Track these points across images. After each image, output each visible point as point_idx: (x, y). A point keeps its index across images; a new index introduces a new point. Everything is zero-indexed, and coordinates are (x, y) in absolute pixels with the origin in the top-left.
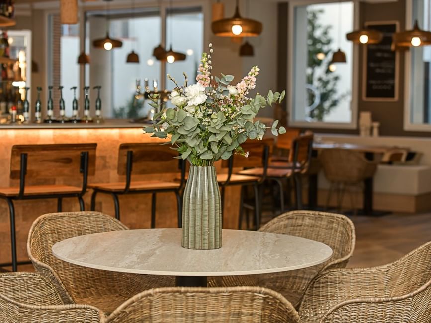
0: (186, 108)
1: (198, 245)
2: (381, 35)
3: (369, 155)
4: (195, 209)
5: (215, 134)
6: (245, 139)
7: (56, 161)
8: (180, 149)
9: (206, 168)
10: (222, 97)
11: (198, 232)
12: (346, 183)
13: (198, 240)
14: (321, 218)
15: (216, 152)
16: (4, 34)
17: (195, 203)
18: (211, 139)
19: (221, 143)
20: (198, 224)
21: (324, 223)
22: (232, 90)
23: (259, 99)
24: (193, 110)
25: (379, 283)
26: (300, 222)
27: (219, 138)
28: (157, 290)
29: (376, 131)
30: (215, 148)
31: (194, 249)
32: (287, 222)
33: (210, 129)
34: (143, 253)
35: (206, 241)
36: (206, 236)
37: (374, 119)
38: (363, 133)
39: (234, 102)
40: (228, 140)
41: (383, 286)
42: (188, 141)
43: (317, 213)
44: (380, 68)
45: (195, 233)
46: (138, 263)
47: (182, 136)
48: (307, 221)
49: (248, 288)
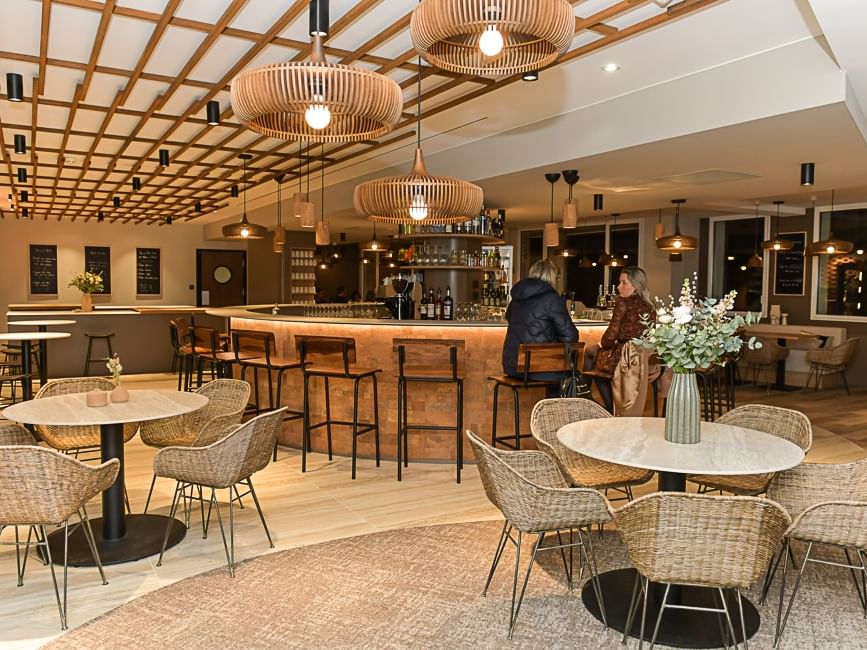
0: (673, 325)
1: (680, 439)
2: (793, 244)
3: (782, 342)
4: (678, 410)
5: (698, 348)
6: (723, 352)
7: (552, 357)
8: (665, 359)
9: (688, 375)
10: (706, 317)
11: (681, 428)
12: (761, 365)
13: (681, 435)
14: (776, 411)
15: (699, 362)
16: (497, 250)
17: (678, 404)
18: (695, 352)
19: (702, 356)
20: (681, 421)
21: (780, 416)
22: (712, 310)
23: (738, 319)
24: (678, 328)
25: (843, 478)
26: (755, 414)
27: (701, 351)
28: (666, 493)
29: (784, 320)
30: (697, 360)
31: (677, 442)
32: (743, 413)
33: (694, 343)
34: (634, 445)
35: (688, 437)
36: (688, 432)
37: (782, 311)
38: (773, 322)
39: (715, 321)
40: (709, 353)
41: (847, 482)
42: (673, 353)
43: (772, 407)
44: (790, 269)
45: (678, 429)
46: (635, 456)
47: (668, 349)
48: (763, 414)
49: (750, 498)
